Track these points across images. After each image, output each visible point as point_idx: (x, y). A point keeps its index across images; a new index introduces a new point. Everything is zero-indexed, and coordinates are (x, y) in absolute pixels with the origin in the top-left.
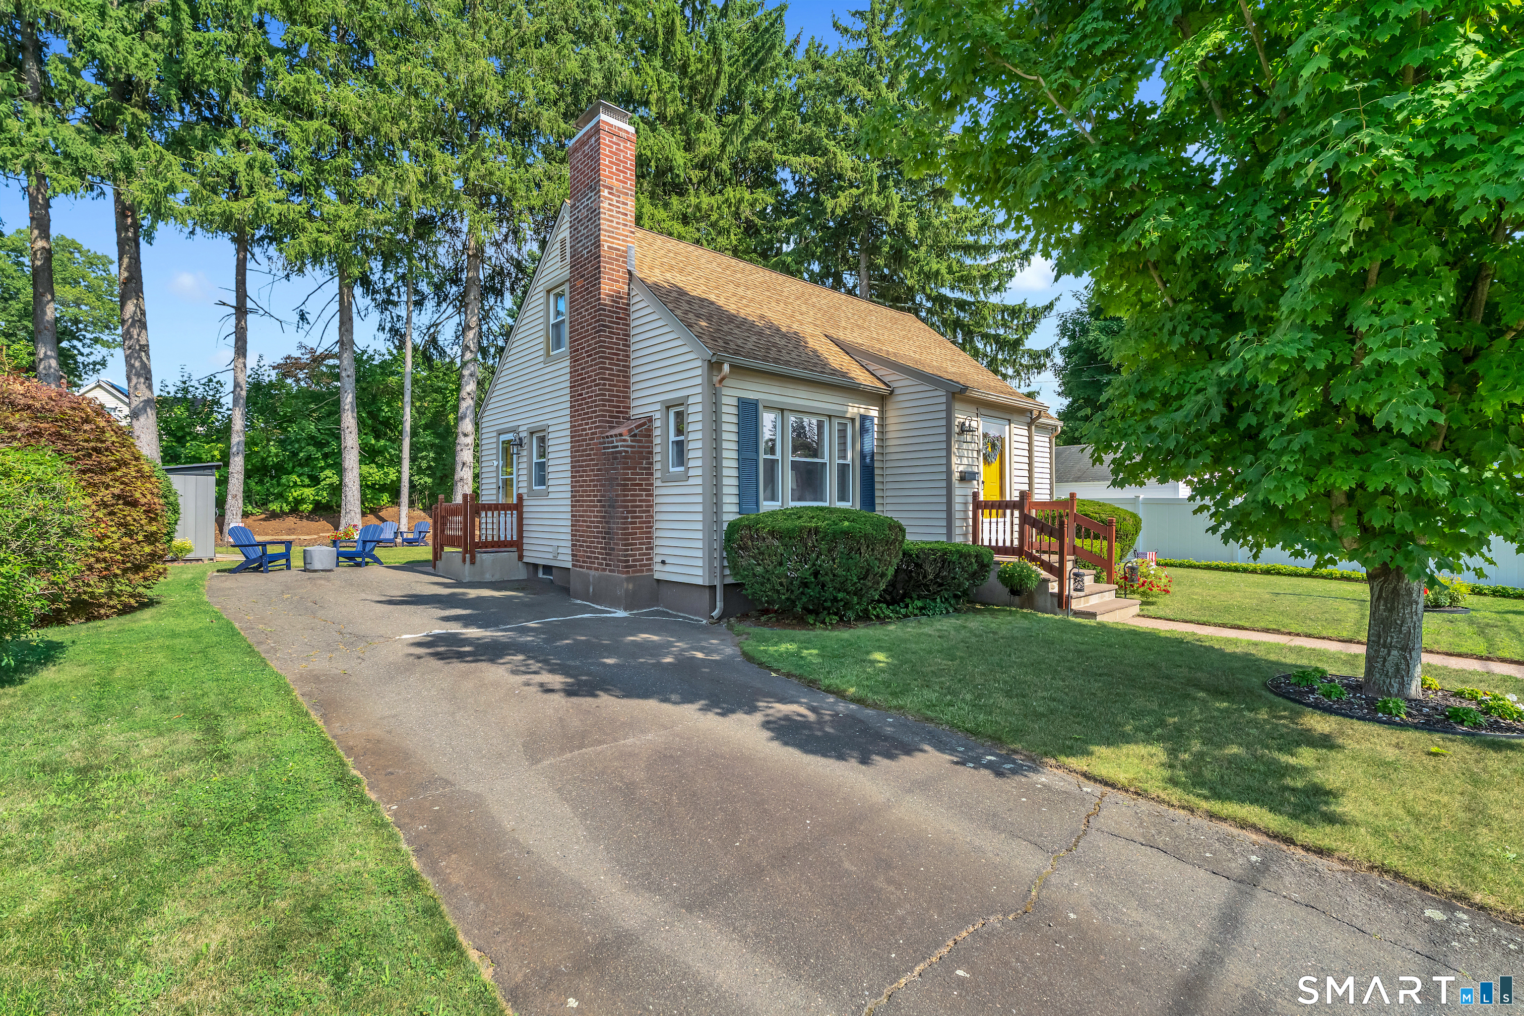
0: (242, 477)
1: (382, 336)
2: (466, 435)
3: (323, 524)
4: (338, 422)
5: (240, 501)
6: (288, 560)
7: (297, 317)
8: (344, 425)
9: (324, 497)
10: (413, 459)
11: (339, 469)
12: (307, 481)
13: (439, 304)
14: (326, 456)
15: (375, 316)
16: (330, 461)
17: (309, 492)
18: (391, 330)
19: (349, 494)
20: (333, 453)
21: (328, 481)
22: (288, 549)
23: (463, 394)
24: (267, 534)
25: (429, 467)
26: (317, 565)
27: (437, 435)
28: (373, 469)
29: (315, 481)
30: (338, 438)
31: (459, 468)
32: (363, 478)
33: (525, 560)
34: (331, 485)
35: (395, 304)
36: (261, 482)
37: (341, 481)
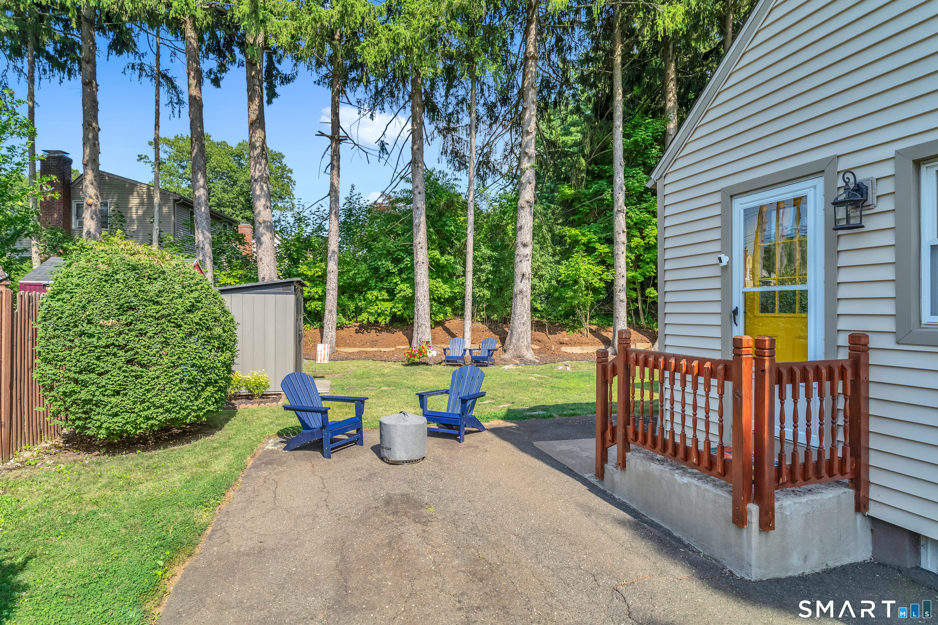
0: (335, 293)
1: (444, 159)
2: (525, 245)
3: (399, 335)
4: (411, 239)
5: (335, 316)
6: (359, 430)
7: (379, 148)
8: (416, 241)
9: (399, 308)
10: (475, 273)
11: (411, 281)
12: (386, 296)
13: (491, 126)
14: (401, 271)
15: (439, 140)
16: (404, 276)
17: (388, 305)
18: (452, 152)
19: (421, 308)
20: (406, 268)
21: (402, 293)
22: (360, 411)
23: (521, 202)
24: (355, 346)
25: (487, 280)
26: (399, 454)
27: (494, 248)
28: (439, 283)
29: (392, 293)
30: (410, 253)
31: (518, 279)
32: (431, 292)
33: (874, 511)
34: (404, 297)
35: (454, 129)
36: (351, 298)
37: (414, 294)
